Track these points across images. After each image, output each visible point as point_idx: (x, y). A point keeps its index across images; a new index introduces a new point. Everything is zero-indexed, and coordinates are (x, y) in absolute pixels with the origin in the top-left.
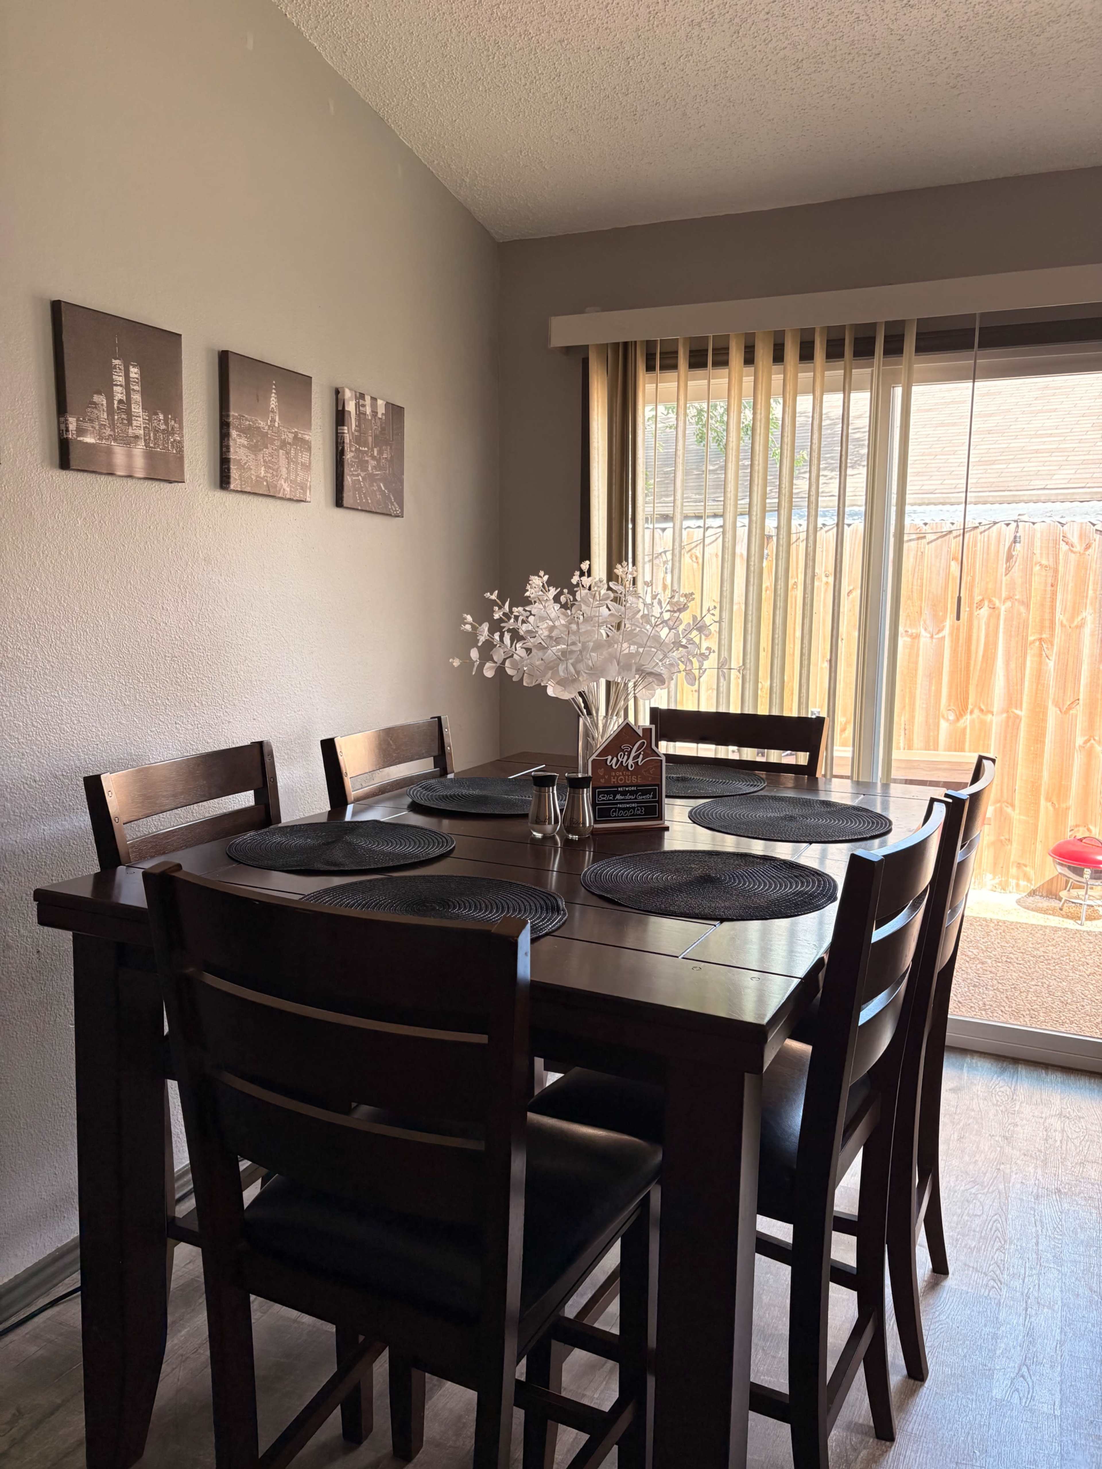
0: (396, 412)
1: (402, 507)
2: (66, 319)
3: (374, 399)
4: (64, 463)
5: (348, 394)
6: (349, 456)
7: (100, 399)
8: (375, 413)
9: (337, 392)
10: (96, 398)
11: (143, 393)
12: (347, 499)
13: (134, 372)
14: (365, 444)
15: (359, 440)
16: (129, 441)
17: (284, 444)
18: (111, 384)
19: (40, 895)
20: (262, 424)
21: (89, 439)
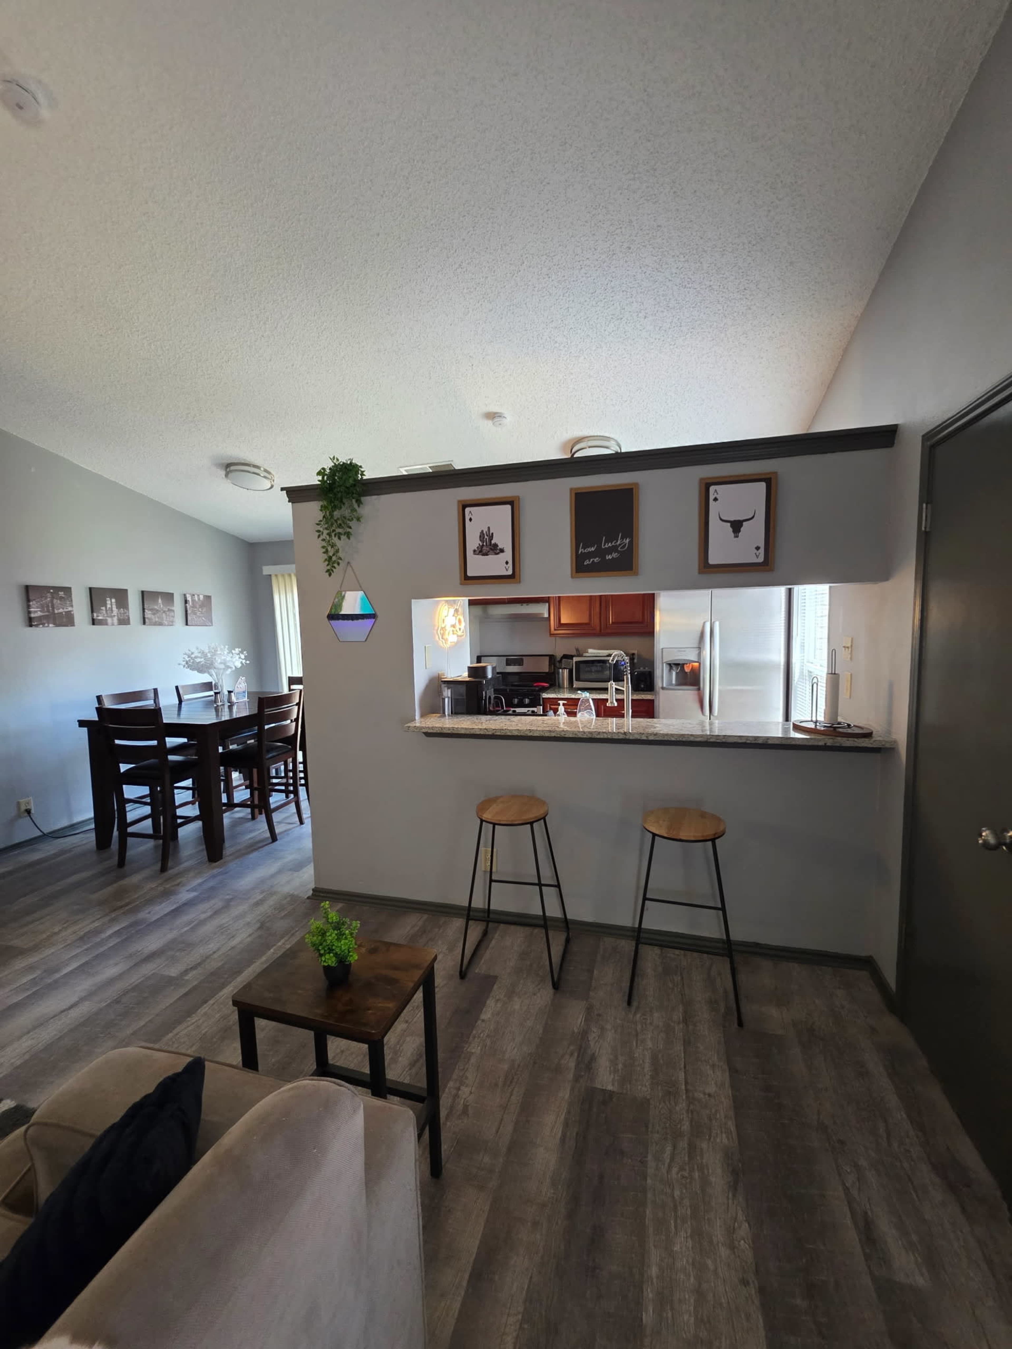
0: (208, 598)
1: (212, 623)
2: (93, 591)
3: (198, 595)
4: (93, 624)
5: (188, 596)
6: (189, 612)
7: (104, 608)
8: (199, 599)
9: (185, 595)
10: (102, 608)
11: (116, 605)
12: (189, 623)
13: (113, 600)
14: (196, 608)
15: (194, 606)
16: (112, 617)
17: (164, 612)
18: (106, 604)
19: (79, 721)
20: (156, 607)
21: (100, 618)
